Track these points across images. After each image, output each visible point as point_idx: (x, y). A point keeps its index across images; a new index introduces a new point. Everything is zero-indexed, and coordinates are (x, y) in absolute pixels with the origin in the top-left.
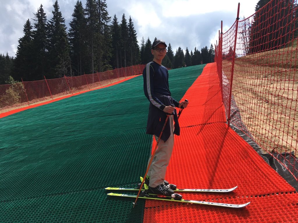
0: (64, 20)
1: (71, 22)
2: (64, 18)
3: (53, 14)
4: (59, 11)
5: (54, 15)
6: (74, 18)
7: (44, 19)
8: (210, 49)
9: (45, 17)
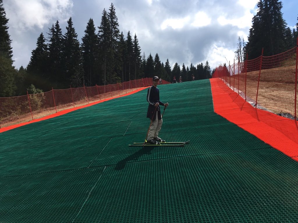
0: (77, 36)
1: (83, 37)
2: (76, 34)
3: (67, 29)
4: (73, 27)
5: (68, 31)
6: (86, 34)
7: (59, 33)
8: (205, 65)
9: (60, 32)
